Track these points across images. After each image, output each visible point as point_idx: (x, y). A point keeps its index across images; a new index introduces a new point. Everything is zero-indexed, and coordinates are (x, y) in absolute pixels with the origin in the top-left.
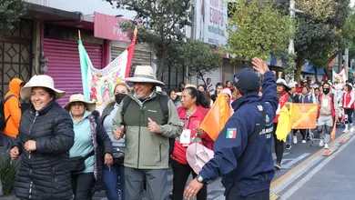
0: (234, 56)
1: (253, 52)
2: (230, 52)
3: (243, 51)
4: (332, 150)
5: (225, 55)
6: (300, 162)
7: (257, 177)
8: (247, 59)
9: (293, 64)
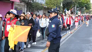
0: (46, 7)
1: (52, 6)
2: (45, 6)
3: (49, 5)
4: (73, 32)
5: (44, 6)
6: (64, 35)
7: (58, 38)
8: (50, 8)
9: (62, 9)
